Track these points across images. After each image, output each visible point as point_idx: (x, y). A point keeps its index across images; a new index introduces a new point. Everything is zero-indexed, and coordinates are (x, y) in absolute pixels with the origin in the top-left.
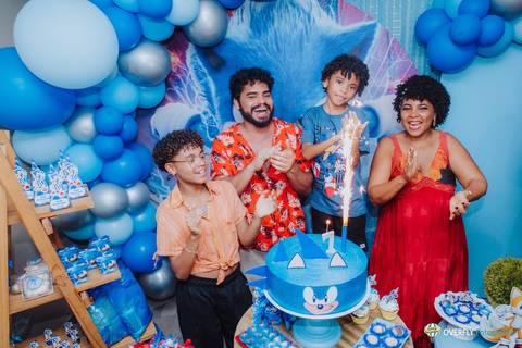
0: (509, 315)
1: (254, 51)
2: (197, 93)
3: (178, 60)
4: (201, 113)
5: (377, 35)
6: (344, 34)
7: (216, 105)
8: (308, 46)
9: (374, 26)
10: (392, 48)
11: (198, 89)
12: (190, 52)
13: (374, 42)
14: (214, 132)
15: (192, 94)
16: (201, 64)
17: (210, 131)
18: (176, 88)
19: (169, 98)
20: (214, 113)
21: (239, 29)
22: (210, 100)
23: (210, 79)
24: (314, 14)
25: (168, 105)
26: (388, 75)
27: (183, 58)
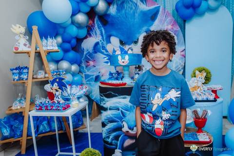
0: (196, 81)
1: (118, 18)
2: (98, 33)
3: (92, 22)
4: (99, 41)
5: (161, 10)
6: (149, 10)
7: (104, 38)
8: (137, 15)
9: (160, 6)
10: (167, 14)
11: (98, 32)
12: (96, 19)
13: (160, 12)
14: (104, 48)
15: (96, 34)
16: (100, 23)
17: (102, 48)
18: (91, 32)
19: (88, 36)
20: (104, 41)
21: (113, 10)
22: (102, 36)
23: (103, 28)
24: (138, 4)
25: (88, 39)
26: (166, 24)
27: (94, 22)
